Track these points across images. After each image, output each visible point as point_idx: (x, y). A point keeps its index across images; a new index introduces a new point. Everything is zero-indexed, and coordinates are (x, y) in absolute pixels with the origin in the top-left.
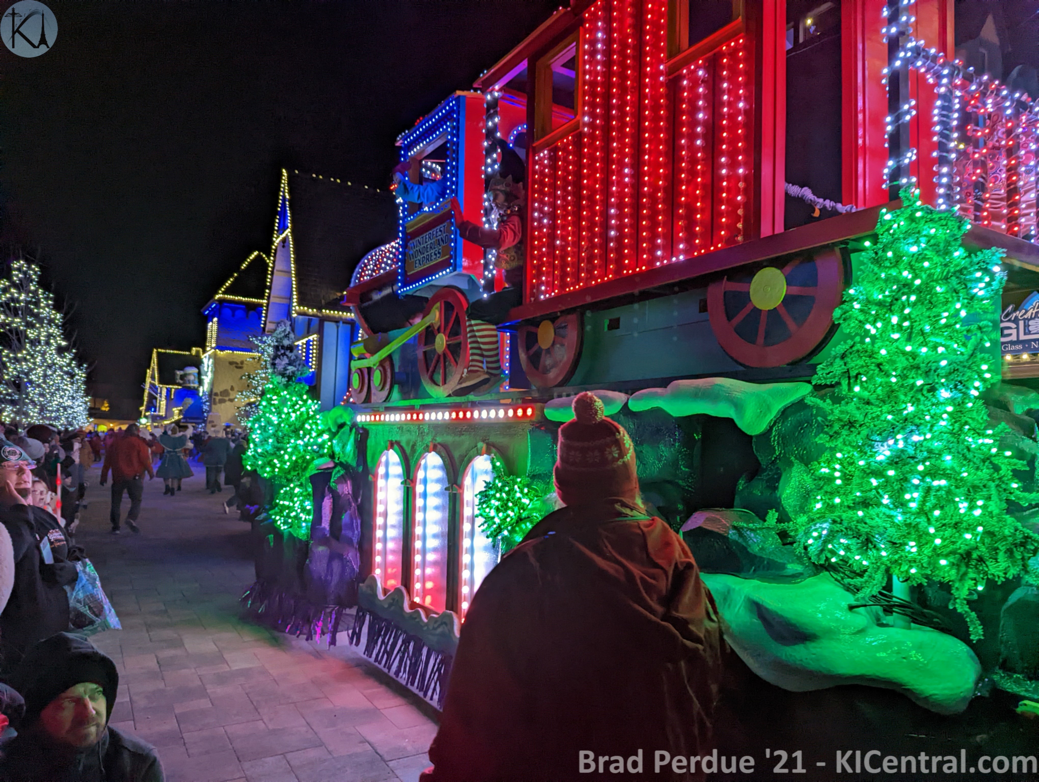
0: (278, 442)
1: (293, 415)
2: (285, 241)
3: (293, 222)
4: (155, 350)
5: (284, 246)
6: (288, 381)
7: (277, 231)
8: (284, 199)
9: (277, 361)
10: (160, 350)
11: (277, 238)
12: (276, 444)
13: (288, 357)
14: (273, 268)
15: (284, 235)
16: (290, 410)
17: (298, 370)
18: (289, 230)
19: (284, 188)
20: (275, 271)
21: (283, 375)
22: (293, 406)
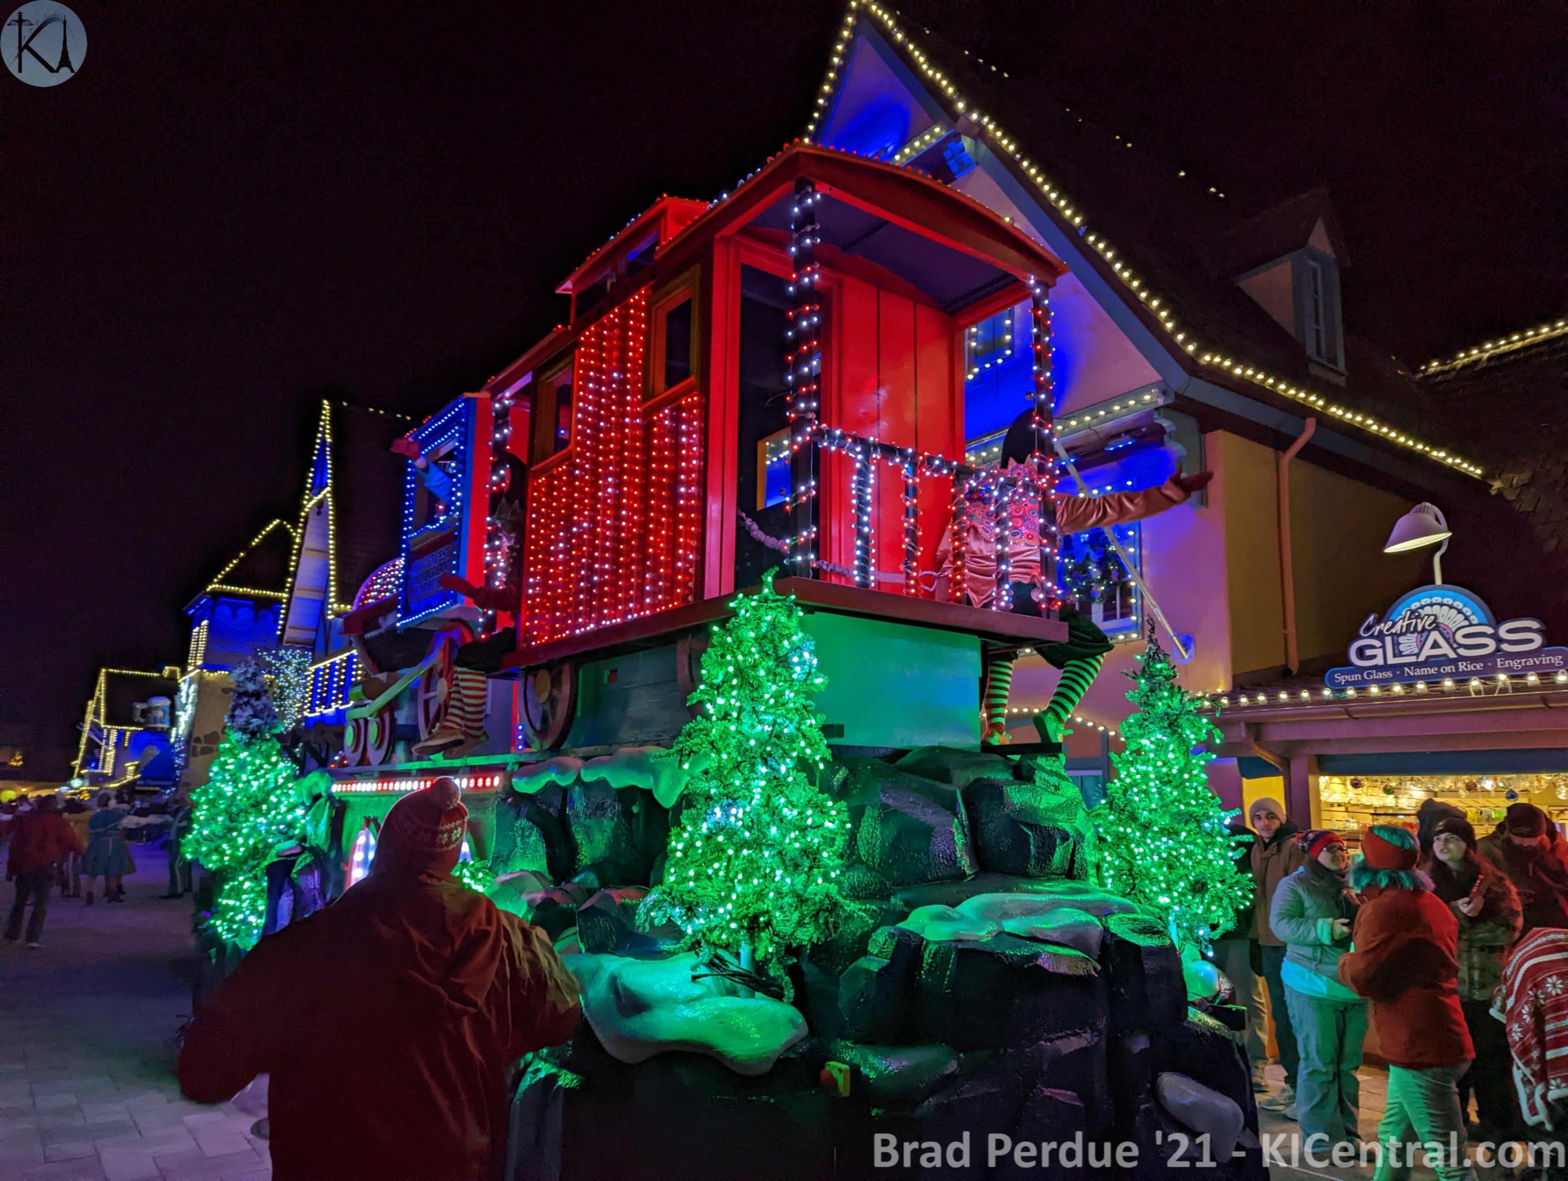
0: (232, 821)
1: (255, 784)
2: (321, 504)
3: (335, 477)
4: (104, 670)
5: (319, 513)
6: (250, 739)
7: (311, 490)
8: (323, 443)
9: (237, 713)
10: (111, 670)
11: (309, 500)
12: (228, 823)
13: (252, 707)
14: (301, 545)
15: (320, 496)
16: (251, 778)
17: (266, 723)
18: (328, 489)
19: (324, 427)
20: (303, 550)
21: (244, 730)
22: (254, 772)
